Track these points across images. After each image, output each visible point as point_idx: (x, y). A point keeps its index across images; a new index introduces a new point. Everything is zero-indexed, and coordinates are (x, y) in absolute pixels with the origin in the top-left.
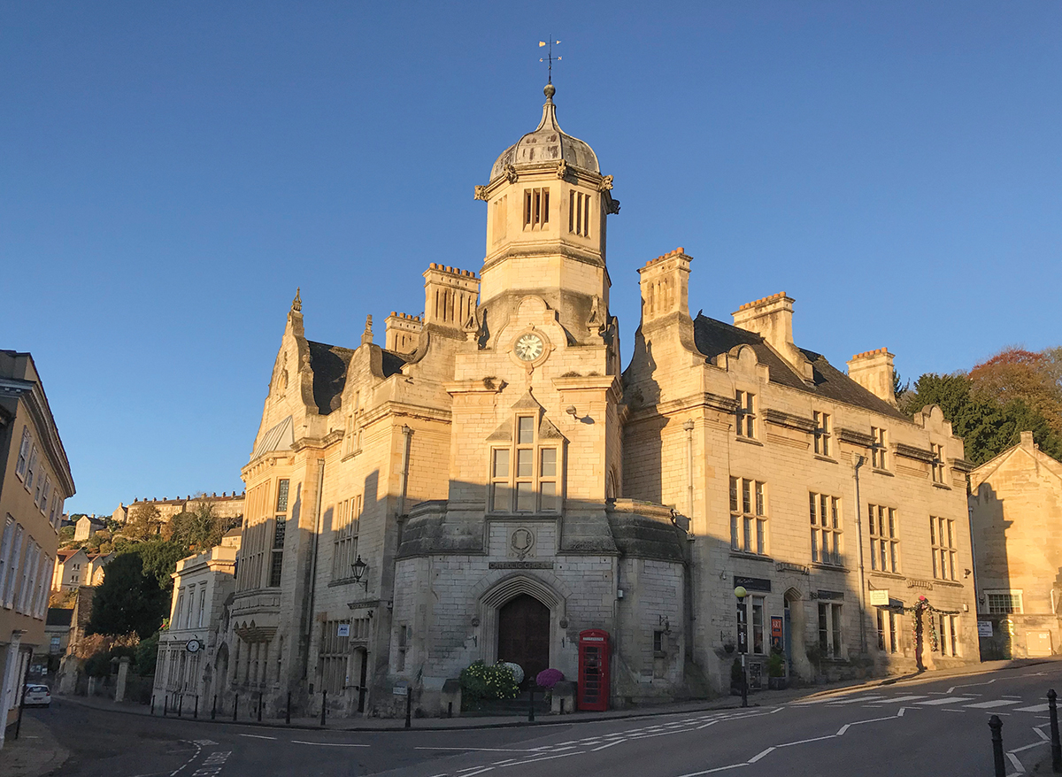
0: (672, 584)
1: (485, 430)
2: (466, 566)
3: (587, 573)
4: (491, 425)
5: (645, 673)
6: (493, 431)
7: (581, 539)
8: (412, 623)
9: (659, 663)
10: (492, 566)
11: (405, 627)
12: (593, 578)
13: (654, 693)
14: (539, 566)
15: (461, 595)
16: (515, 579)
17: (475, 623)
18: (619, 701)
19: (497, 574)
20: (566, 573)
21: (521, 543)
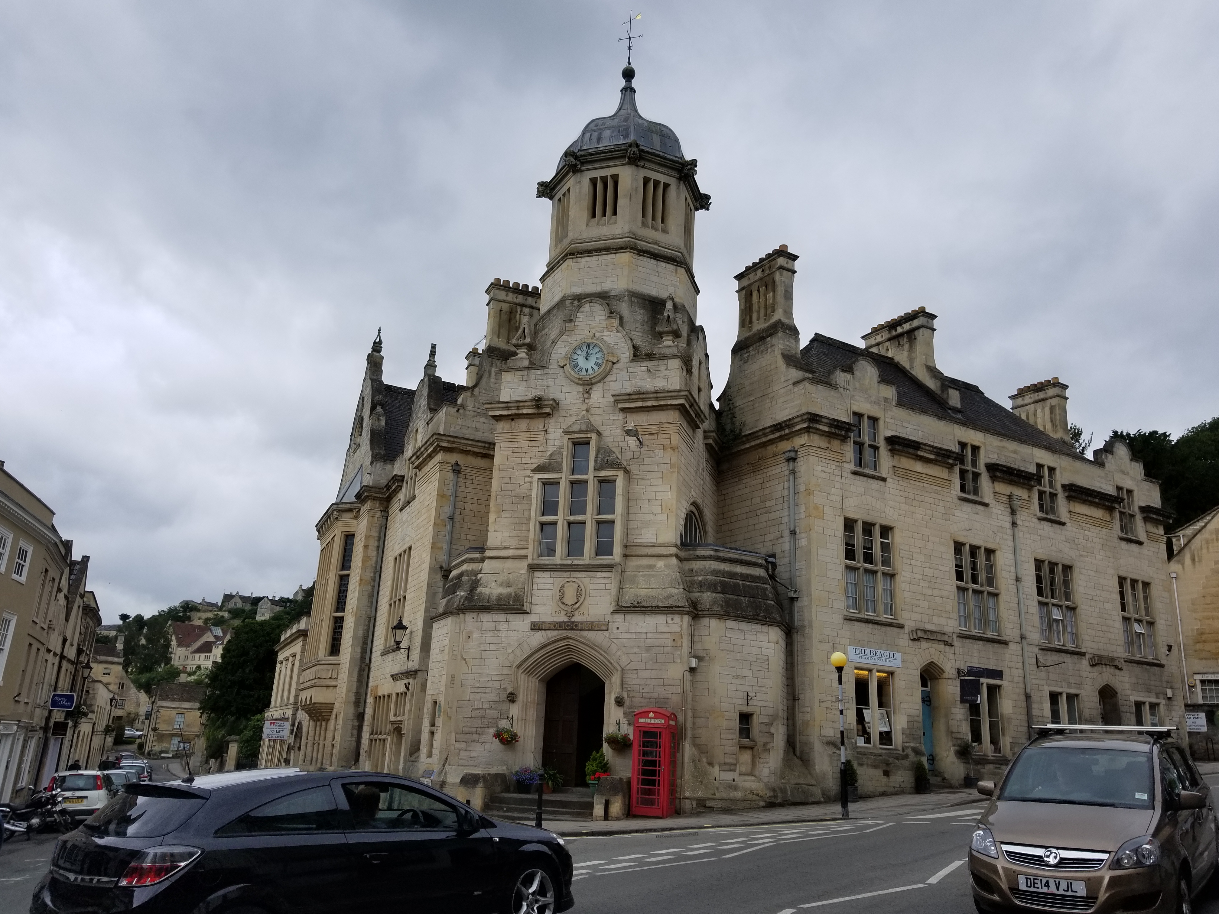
0: (765, 651)
1: (533, 461)
2: (503, 627)
3: (650, 635)
4: (540, 454)
5: (727, 767)
6: (541, 461)
7: (643, 592)
8: (441, 699)
9: (746, 757)
10: (536, 627)
11: (435, 702)
12: (657, 643)
13: (738, 795)
14: (593, 627)
15: (497, 662)
16: (562, 643)
17: (512, 698)
18: (687, 805)
19: (539, 638)
20: (625, 636)
21: (570, 598)
